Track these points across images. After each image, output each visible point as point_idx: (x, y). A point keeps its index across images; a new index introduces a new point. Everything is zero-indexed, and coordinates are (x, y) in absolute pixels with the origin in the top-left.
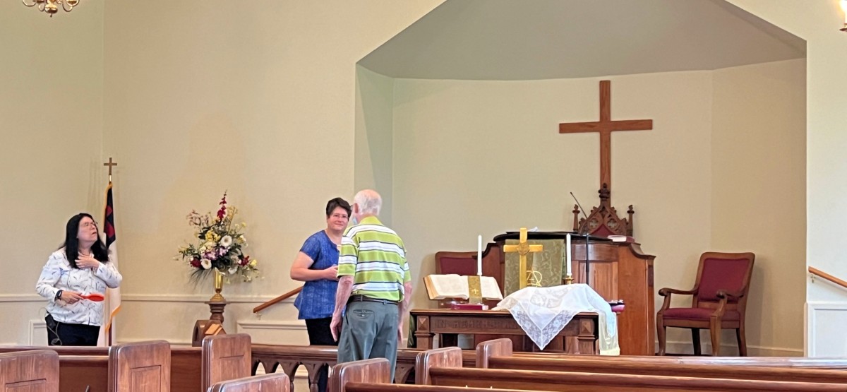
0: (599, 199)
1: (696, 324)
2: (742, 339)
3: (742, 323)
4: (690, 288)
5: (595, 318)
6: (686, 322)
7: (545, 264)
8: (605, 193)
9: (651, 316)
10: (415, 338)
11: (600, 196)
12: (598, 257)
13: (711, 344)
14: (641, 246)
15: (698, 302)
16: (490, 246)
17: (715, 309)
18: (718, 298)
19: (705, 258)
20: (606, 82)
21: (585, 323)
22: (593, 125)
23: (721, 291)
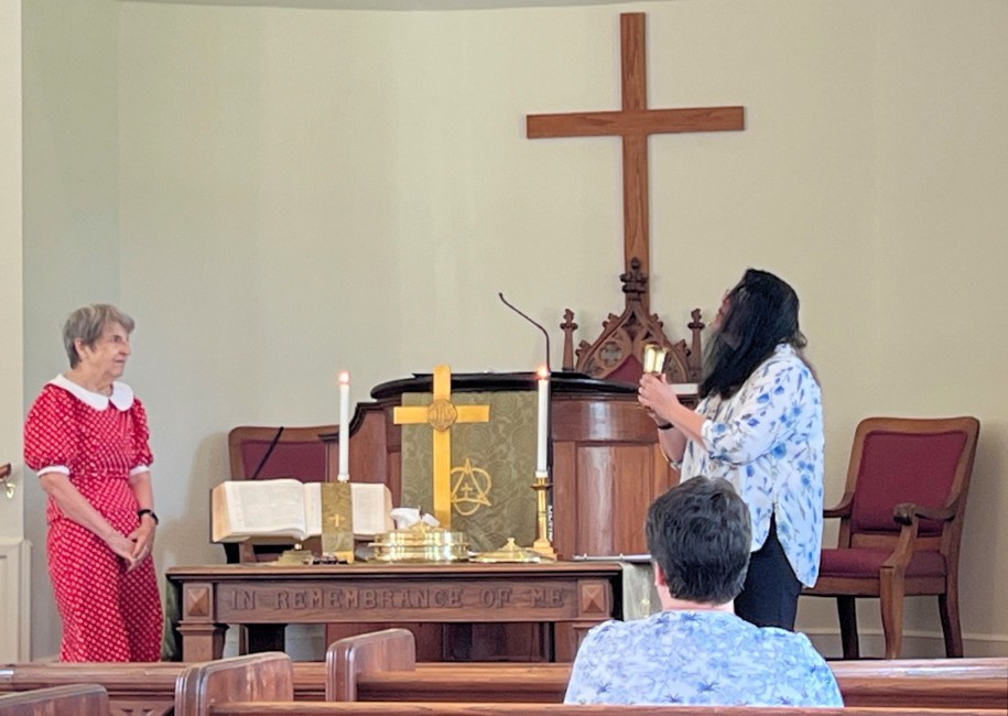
0: (623, 295)
1: (845, 586)
2: (953, 626)
3: (950, 578)
5: (615, 579)
7: (497, 450)
8: (636, 282)
10: (178, 638)
11: (625, 290)
12: (619, 432)
13: (882, 632)
15: (852, 534)
16: (361, 410)
17: (893, 552)
18: (899, 524)
19: (868, 431)
20: (635, 15)
21: (592, 591)
22: (603, 118)
23: (902, 505)
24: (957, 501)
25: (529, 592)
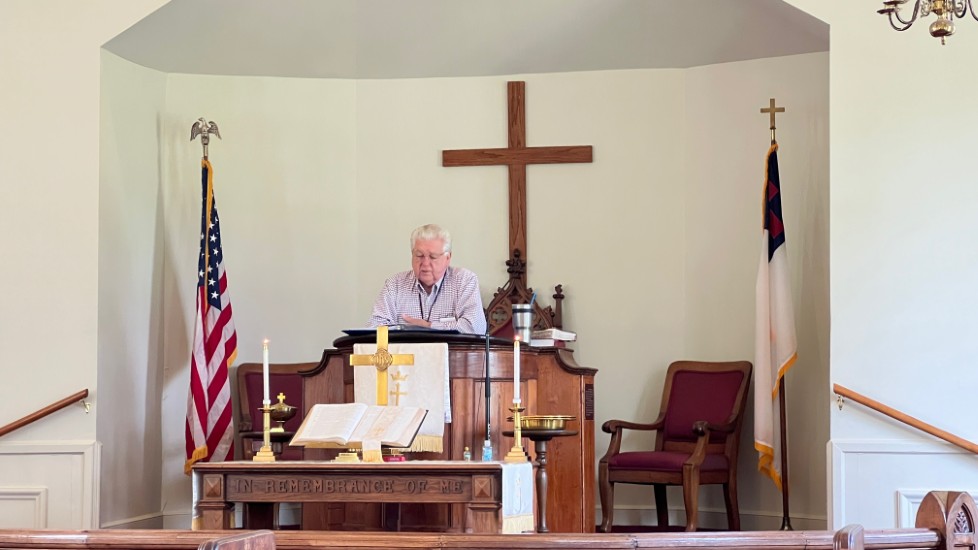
0: (506, 277)
1: (658, 477)
2: (732, 502)
3: (732, 472)
4: (652, 418)
5: (496, 473)
6: (643, 475)
8: (517, 265)
9: (590, 466)
11: (509, 271)
13: (683, 507)
14: (574, 354)
15: (664, 441)
16: (328, 354)
17: (691, 454)
18: (695, 435)
19: (675, 370)
20: (518, 83)
21: (482, 483)
22: (496, 153)
23: (699, 422)
24: (736, 420)
25: (439, 483)
